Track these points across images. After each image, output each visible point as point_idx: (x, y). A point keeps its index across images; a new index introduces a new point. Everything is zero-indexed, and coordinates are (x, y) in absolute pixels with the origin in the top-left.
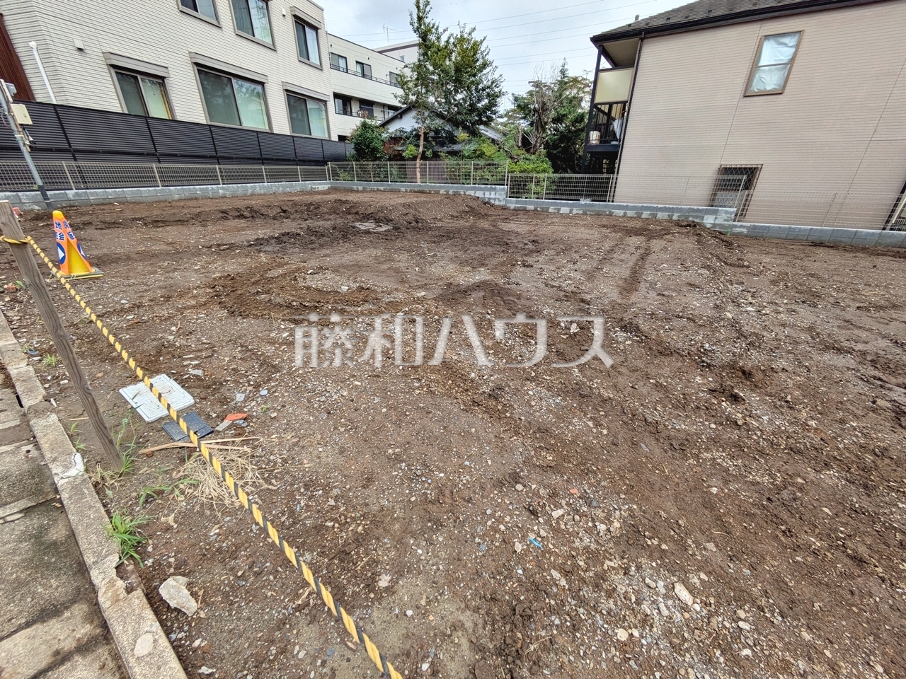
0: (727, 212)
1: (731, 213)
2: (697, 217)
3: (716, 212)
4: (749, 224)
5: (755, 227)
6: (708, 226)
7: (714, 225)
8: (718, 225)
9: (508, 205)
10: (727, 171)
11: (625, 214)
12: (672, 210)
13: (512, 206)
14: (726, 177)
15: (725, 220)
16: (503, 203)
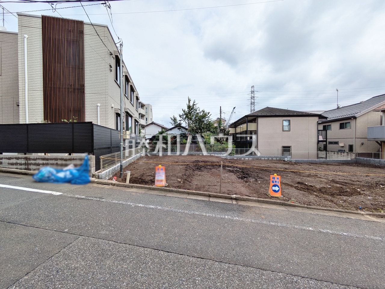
0: (289, 157)
1: (290, 157)
2: (283, 159)
3: (287, 157)
4: (295, 160)
5: (296, 160)
6: (286, 161)
7: (288, 160)
8: (289, 160)
10: (284, 147)
11: (265, 159)
12: (276, 157)
14: (284, 149)
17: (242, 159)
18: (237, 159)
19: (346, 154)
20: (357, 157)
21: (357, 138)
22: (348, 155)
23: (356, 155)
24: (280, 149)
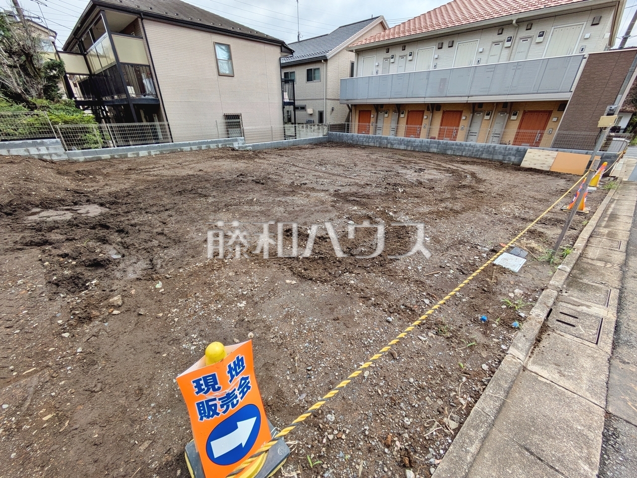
1: (243, 140)
4: (251, 144)
5: (254, 146)
8: (241, 147)
9: (75, 158)
10: (227, 117)
12: (216, 142)
13: (82, 158)
14: (229, 121)
15: (243, 144)
16: (65, 157)
17: (129, 156)
18: (113, 158)
19: (316, 127)
20: (329, 132)
21: (328, 99)
22: (319, 129)
23: (328, 129)
24: (221, 121)
